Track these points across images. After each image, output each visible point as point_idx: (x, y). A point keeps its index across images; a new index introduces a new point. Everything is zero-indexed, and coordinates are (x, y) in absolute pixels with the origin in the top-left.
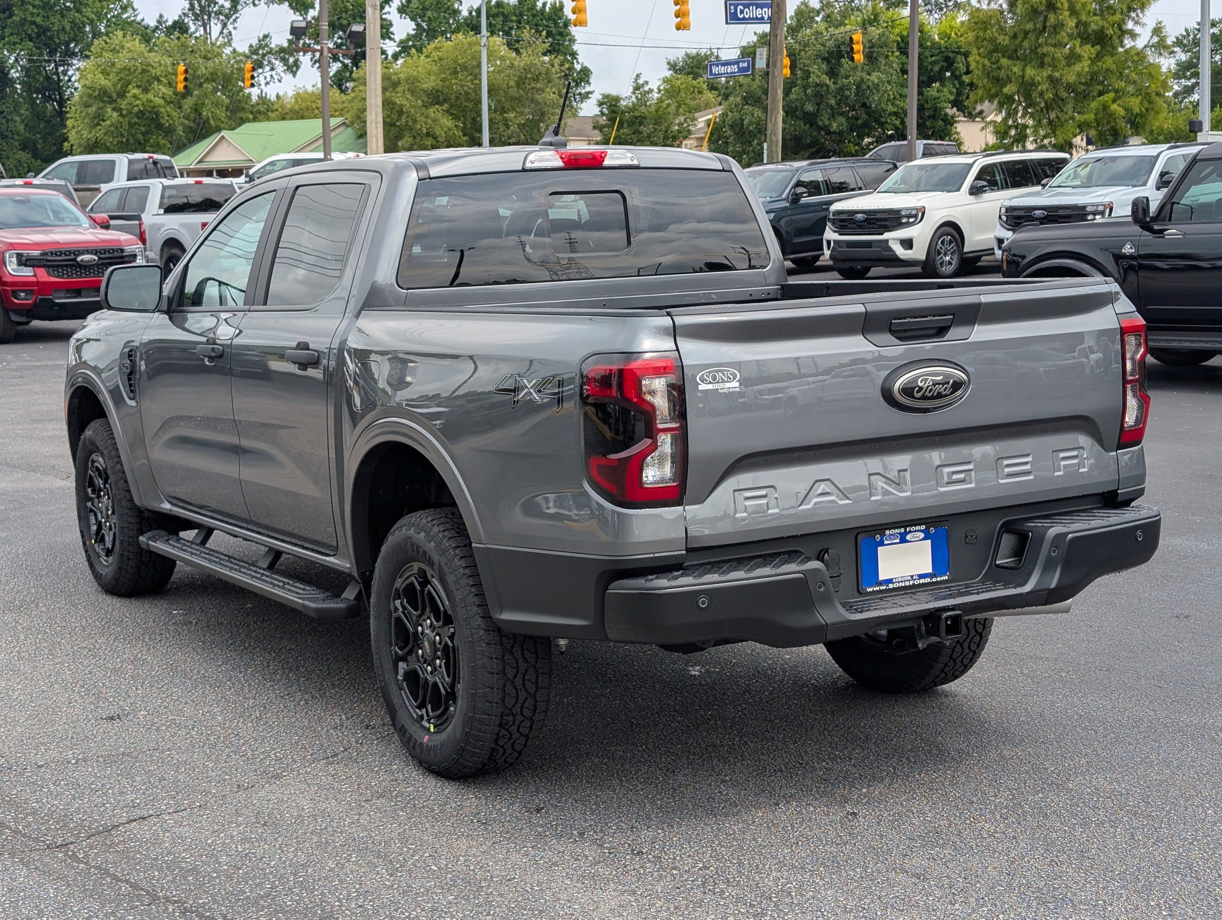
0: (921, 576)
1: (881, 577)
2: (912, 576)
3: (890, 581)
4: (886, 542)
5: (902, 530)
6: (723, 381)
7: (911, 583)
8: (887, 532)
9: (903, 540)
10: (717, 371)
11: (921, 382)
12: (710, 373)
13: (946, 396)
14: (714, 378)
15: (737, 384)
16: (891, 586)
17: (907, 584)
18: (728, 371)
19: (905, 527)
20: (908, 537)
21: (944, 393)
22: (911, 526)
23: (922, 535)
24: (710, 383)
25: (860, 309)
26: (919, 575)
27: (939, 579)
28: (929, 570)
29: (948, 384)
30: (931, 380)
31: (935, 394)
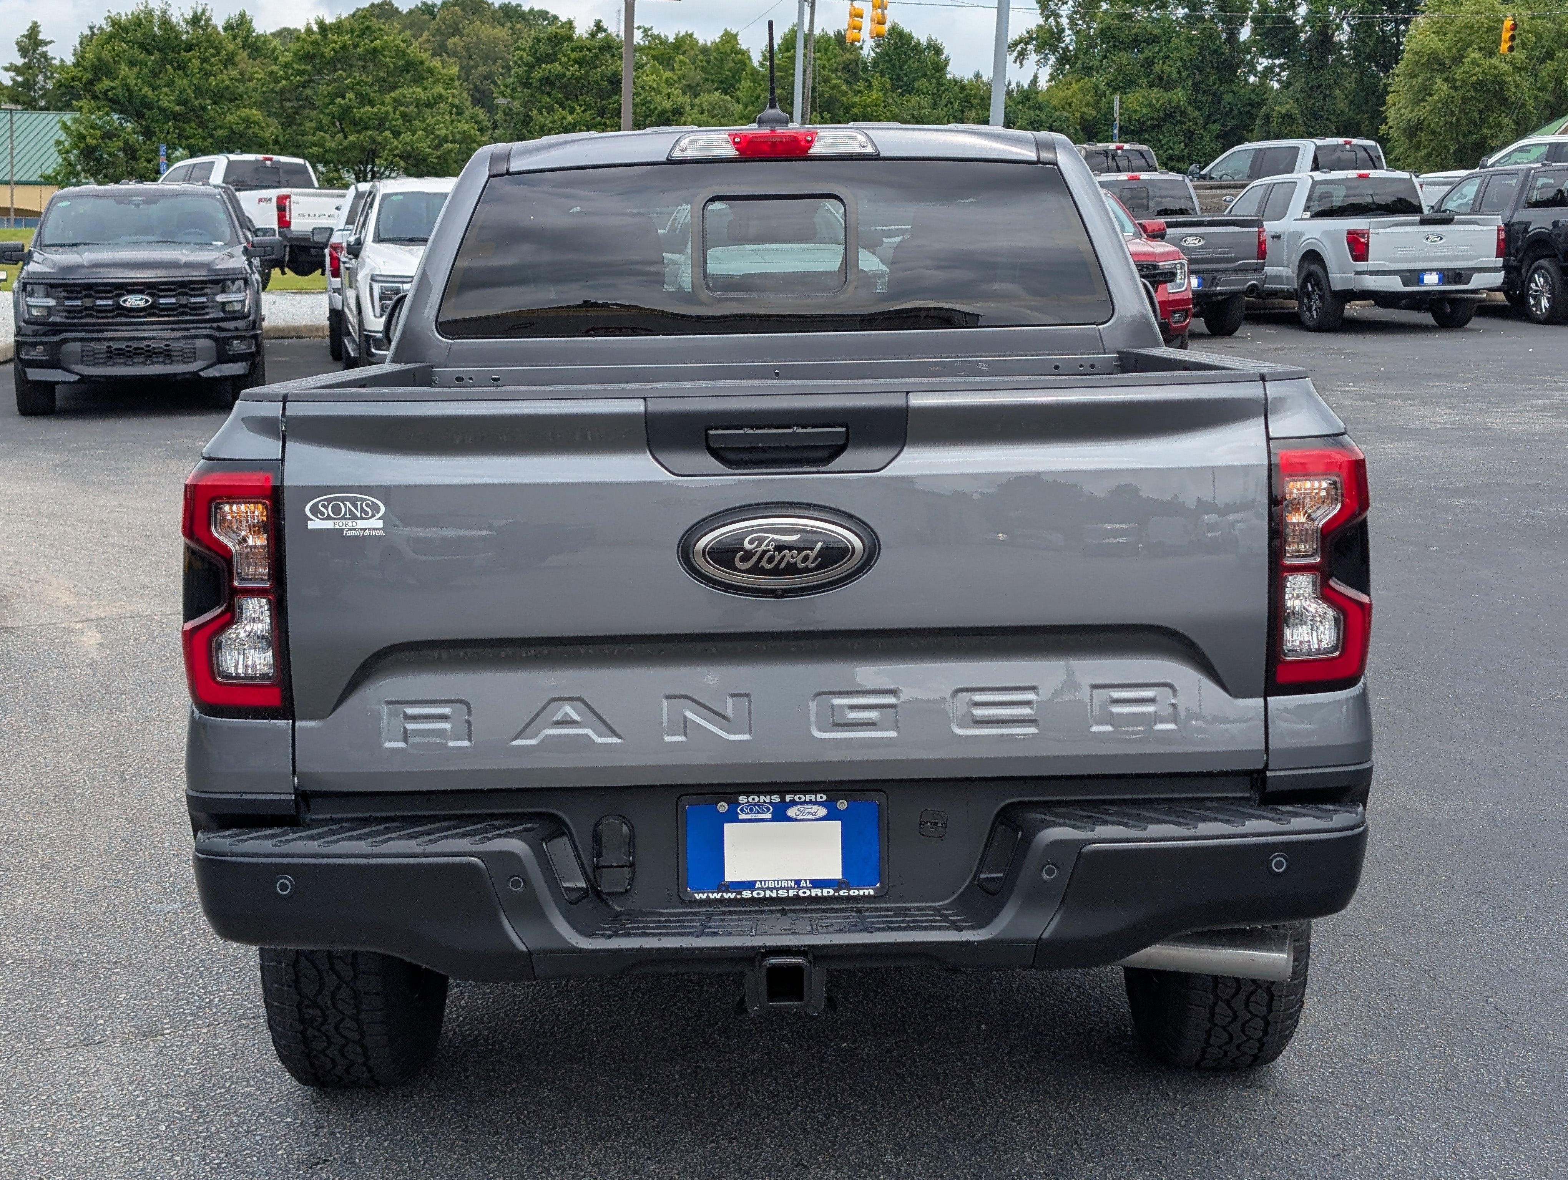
0: (816, 884)
1: (730, 876)
2: (798, 882)
3: (750, 885)
4: (742, 816)
5: (776, 798)
6: (354, 517)
7: (792, 893)
8: (742, 799)
9: (780, 815)
10: (342, 499)
11: (751, 542)
12: (329, 501)
13: (806, 570)
14: (336, 510)
15: (380, 524)
16: (747, 894)
17: (783, 894)
18: (363, 500)
19: (782, 793)
20: (792, 812)
21: (801, 566)
22: (795, 792)
23: (822, 812)
24: (329, 518)
25: (637, 407)
26: (811, 881)
27: (854, 893)
28: (837, 874)
29: (812, 549)
30: (773, 540)
31: (782, 566)
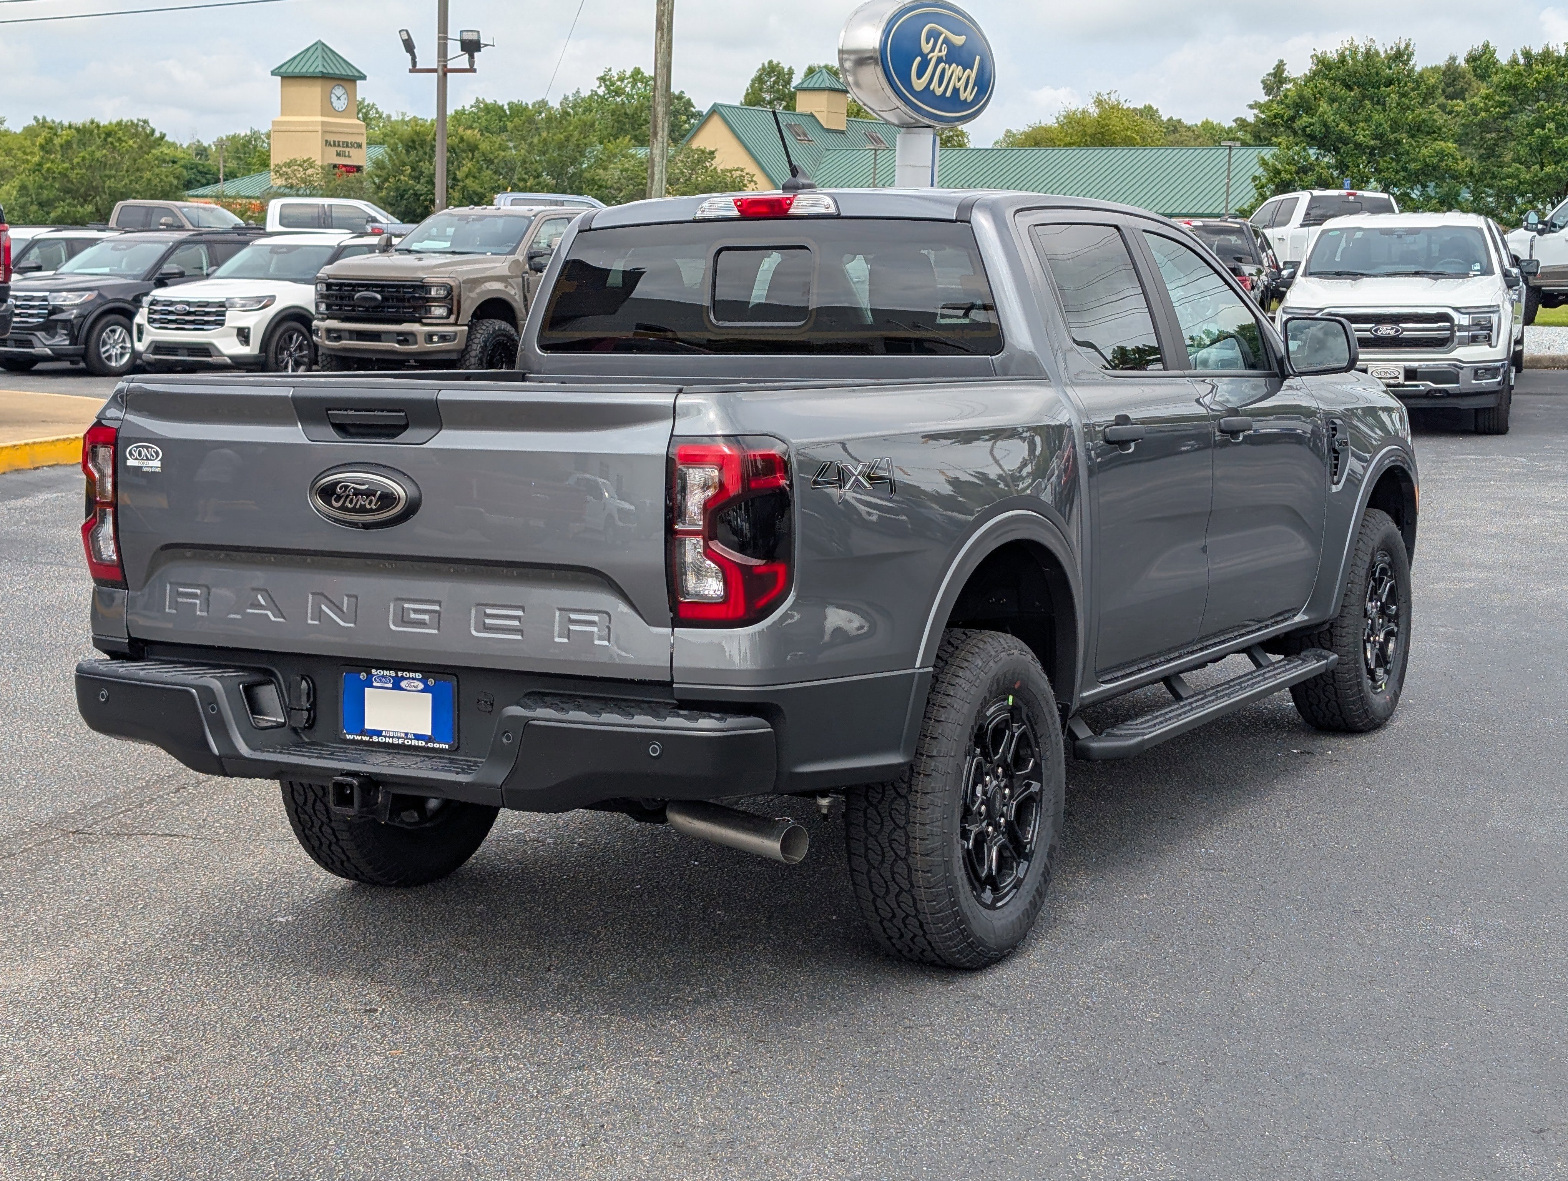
0: (418, 737)
1: (368, 726)
2: (406, 734)
3: (379, 733)
4: (375, 684)
5: (393, 673)
6: (148, 459)
7: (401, 741)
8: (374, 671)
9: (397, 686)
10: (143, 447)
11: (341, 488)
12: (137, 447)
13: (371, 510)
14: (140, 454)
15: (159, 464)
16: (375, 739)
17: (396, 741)
18: (152, 448)
19: (396, 670)
20: (403, 684)
21: (369, 507)
22: (404, 671)
23: (421, 686)
24: (136, 459)
26: (414, 735)
27: (436, 746)
28: (428, 732)
29: (374, 496)
30: (353, 488)
31: (358, 506)
